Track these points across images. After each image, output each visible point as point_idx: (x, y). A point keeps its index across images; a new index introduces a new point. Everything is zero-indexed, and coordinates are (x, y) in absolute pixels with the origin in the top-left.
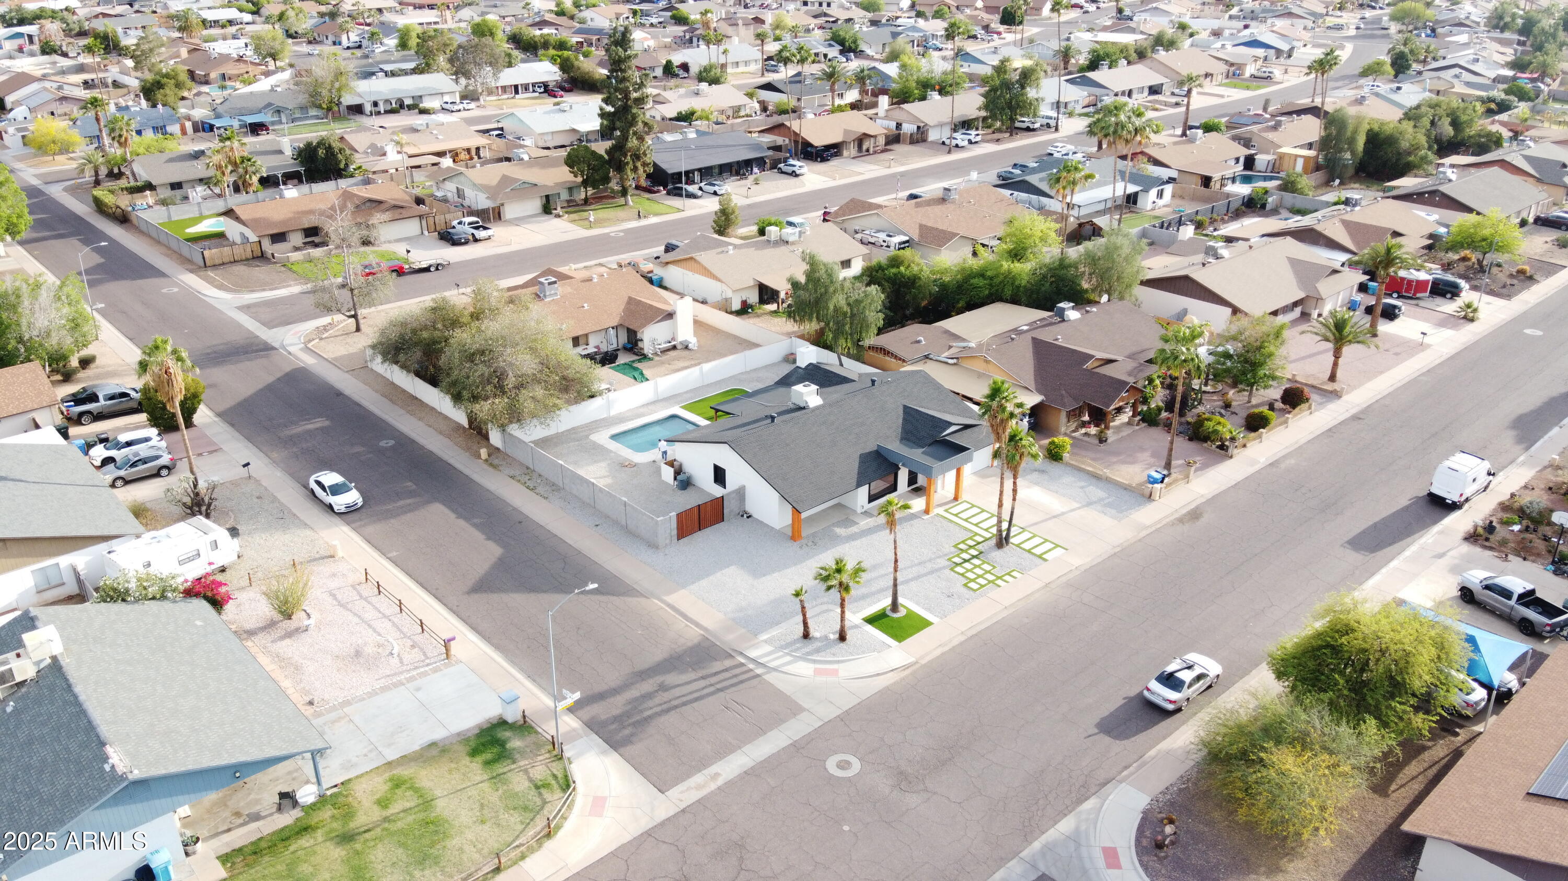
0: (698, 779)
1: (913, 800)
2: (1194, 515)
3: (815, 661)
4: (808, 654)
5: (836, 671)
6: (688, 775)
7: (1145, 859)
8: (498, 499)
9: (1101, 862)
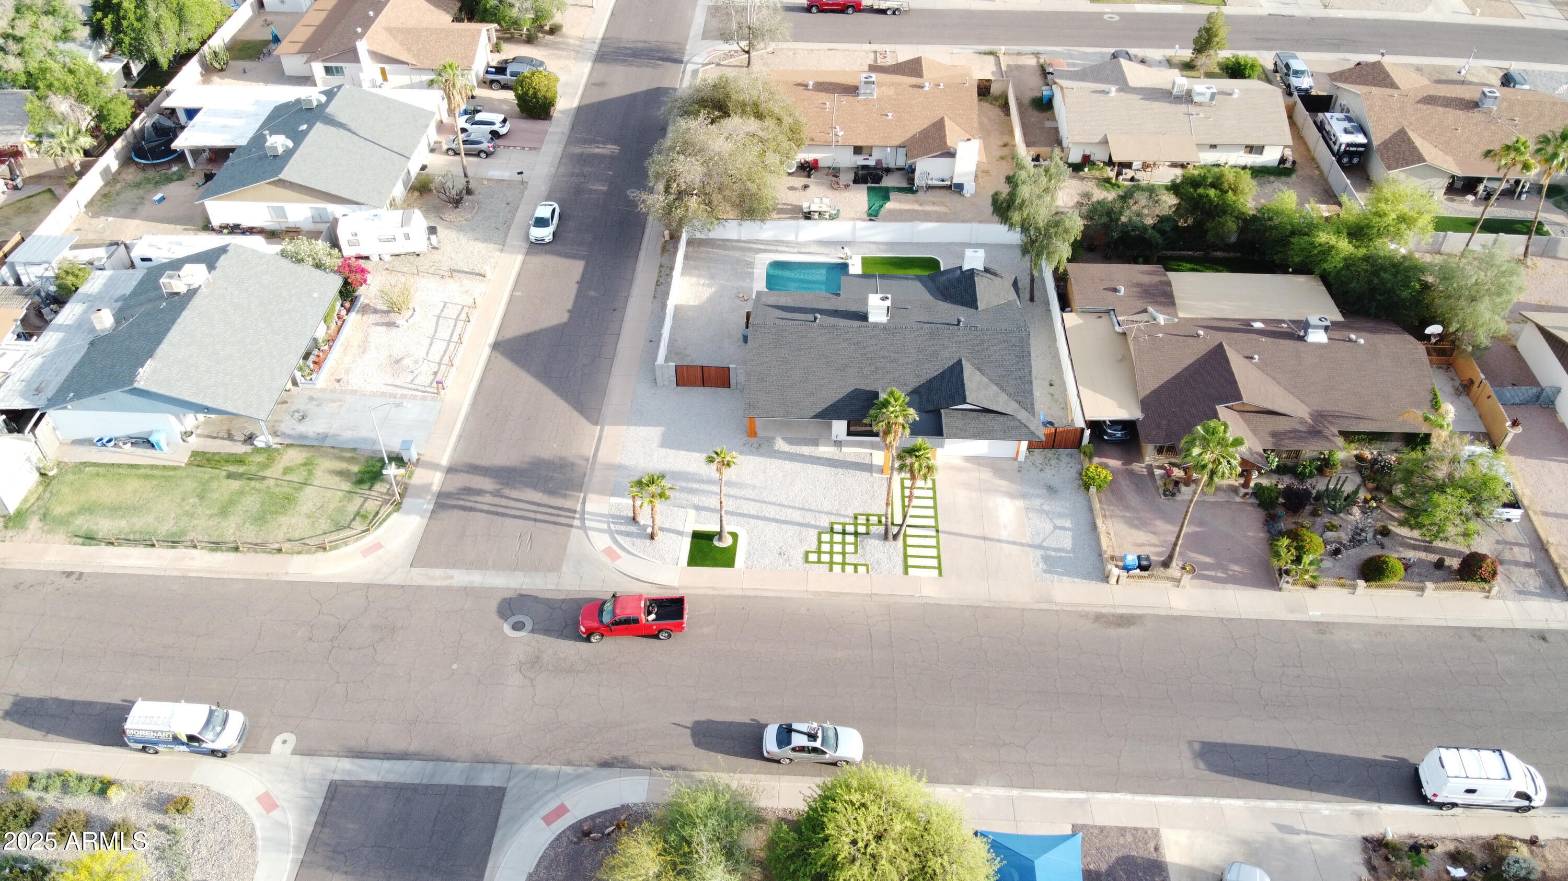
0: (438, 572)
1: (515, 679)
2: (1125, 621)
3: (616, 542)
4: (620, 533)
5: (619, 557)
6: (438, 566)
7: (569, 833)
8: (631, 282)
9: (546, 811)
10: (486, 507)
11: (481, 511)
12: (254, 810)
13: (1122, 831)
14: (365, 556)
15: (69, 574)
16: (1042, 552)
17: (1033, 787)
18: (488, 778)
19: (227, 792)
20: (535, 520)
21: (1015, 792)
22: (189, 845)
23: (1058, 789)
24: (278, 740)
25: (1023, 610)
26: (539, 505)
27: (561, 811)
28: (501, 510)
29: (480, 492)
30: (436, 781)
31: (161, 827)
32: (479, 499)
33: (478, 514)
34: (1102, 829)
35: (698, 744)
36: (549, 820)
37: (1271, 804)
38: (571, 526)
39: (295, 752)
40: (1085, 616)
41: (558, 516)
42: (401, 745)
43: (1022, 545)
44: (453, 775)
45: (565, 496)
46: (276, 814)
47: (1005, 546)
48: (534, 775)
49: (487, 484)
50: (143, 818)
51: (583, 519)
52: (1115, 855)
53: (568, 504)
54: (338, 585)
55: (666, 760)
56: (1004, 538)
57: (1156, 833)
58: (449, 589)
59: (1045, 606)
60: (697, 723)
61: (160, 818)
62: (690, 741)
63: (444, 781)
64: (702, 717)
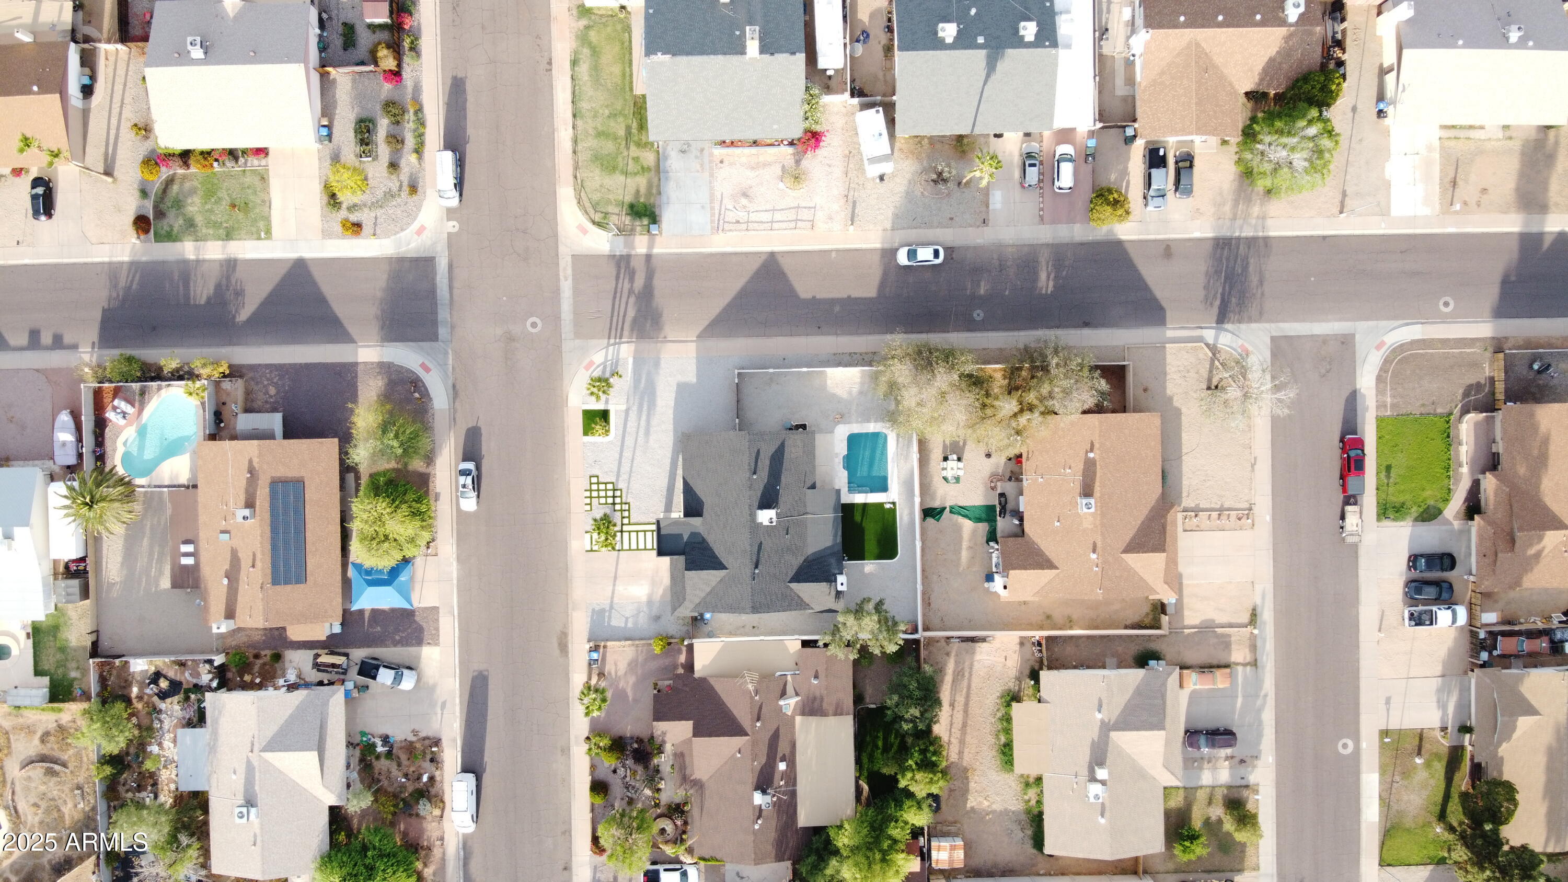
10: (620, 286)
11: (617, 284)
12: (415, 226)
13: (437, 629)
14: (577, 227)
15: (550, 63)
16: (608, 608)
17: (458, 591)
18: (442, 331)
19: (424, 209)
20: (612, 317)
21: (455, 582)
22: (394, 203)
23: (458, 602)
24: (455, 223)
25: (567, 595)
26: (624, 316)
27: (427, 370)
28: (618, 295)
29: (632, 280)
30: (439, 307)
31: (401, 186)
32: (626, 281)
33: (614, 282)
34: (437, 620)
35: (469, 430)
36: (423, 366)
37: (458, 701)
38: (609, 338)
39: (449, 234)
40: (565, 626)
41: (616, 330)
42: (456, 284)
43: (612, 598)
44: (443, 314)
45: (632, 330)
46: (416, 237)
47: (611, 588)
48: (446, 353)
49: (639, 282)
50: (404, 176)
51: (615, 344)
52: (424, 625)
53: (626, 333)
54: (555, 218)
55: (458, 415)
56: (616, 588)
57: (437, 644)
58: (558, 280)
59: (570, 606)
60: (480, 429)
61: (405, 184)
62: (470, 426)
63: (439, 311)
64: (483, 431)
